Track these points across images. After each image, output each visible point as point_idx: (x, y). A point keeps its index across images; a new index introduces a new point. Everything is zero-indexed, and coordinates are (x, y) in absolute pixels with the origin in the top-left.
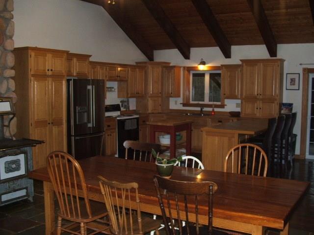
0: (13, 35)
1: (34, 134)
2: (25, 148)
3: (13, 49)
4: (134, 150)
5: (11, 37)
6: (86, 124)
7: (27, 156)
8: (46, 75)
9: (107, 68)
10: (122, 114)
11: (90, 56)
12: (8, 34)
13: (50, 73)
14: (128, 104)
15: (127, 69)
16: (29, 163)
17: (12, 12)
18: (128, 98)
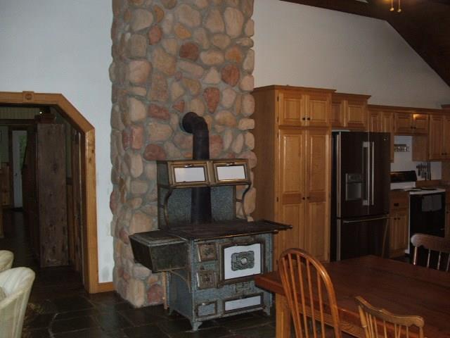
0: (252, 70)
1: (281, 214)
2: (263, 235)
3: (251, 89)
4: (428, 250)
5: (250, 73)
6: (360, 201)
7: (265, 247)
8: (300, 126)
9: (396, 114)
10: (419, 187)
11: (368, 97)
12: (246, 67)
13: (306, 123)
14: (429, 170)
15: (427, 116)
16: (267, 257)
17: (252, 38)
18: (429, 161)
